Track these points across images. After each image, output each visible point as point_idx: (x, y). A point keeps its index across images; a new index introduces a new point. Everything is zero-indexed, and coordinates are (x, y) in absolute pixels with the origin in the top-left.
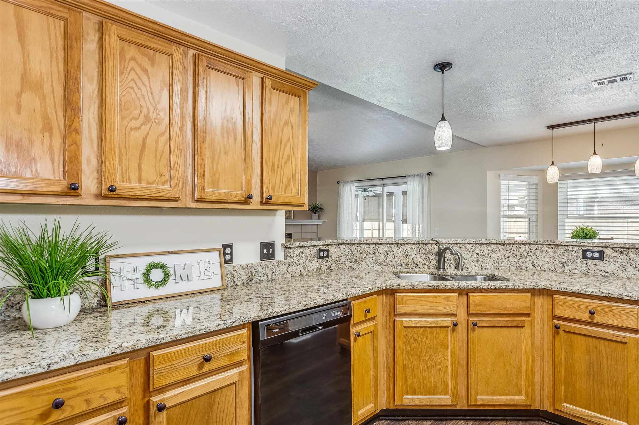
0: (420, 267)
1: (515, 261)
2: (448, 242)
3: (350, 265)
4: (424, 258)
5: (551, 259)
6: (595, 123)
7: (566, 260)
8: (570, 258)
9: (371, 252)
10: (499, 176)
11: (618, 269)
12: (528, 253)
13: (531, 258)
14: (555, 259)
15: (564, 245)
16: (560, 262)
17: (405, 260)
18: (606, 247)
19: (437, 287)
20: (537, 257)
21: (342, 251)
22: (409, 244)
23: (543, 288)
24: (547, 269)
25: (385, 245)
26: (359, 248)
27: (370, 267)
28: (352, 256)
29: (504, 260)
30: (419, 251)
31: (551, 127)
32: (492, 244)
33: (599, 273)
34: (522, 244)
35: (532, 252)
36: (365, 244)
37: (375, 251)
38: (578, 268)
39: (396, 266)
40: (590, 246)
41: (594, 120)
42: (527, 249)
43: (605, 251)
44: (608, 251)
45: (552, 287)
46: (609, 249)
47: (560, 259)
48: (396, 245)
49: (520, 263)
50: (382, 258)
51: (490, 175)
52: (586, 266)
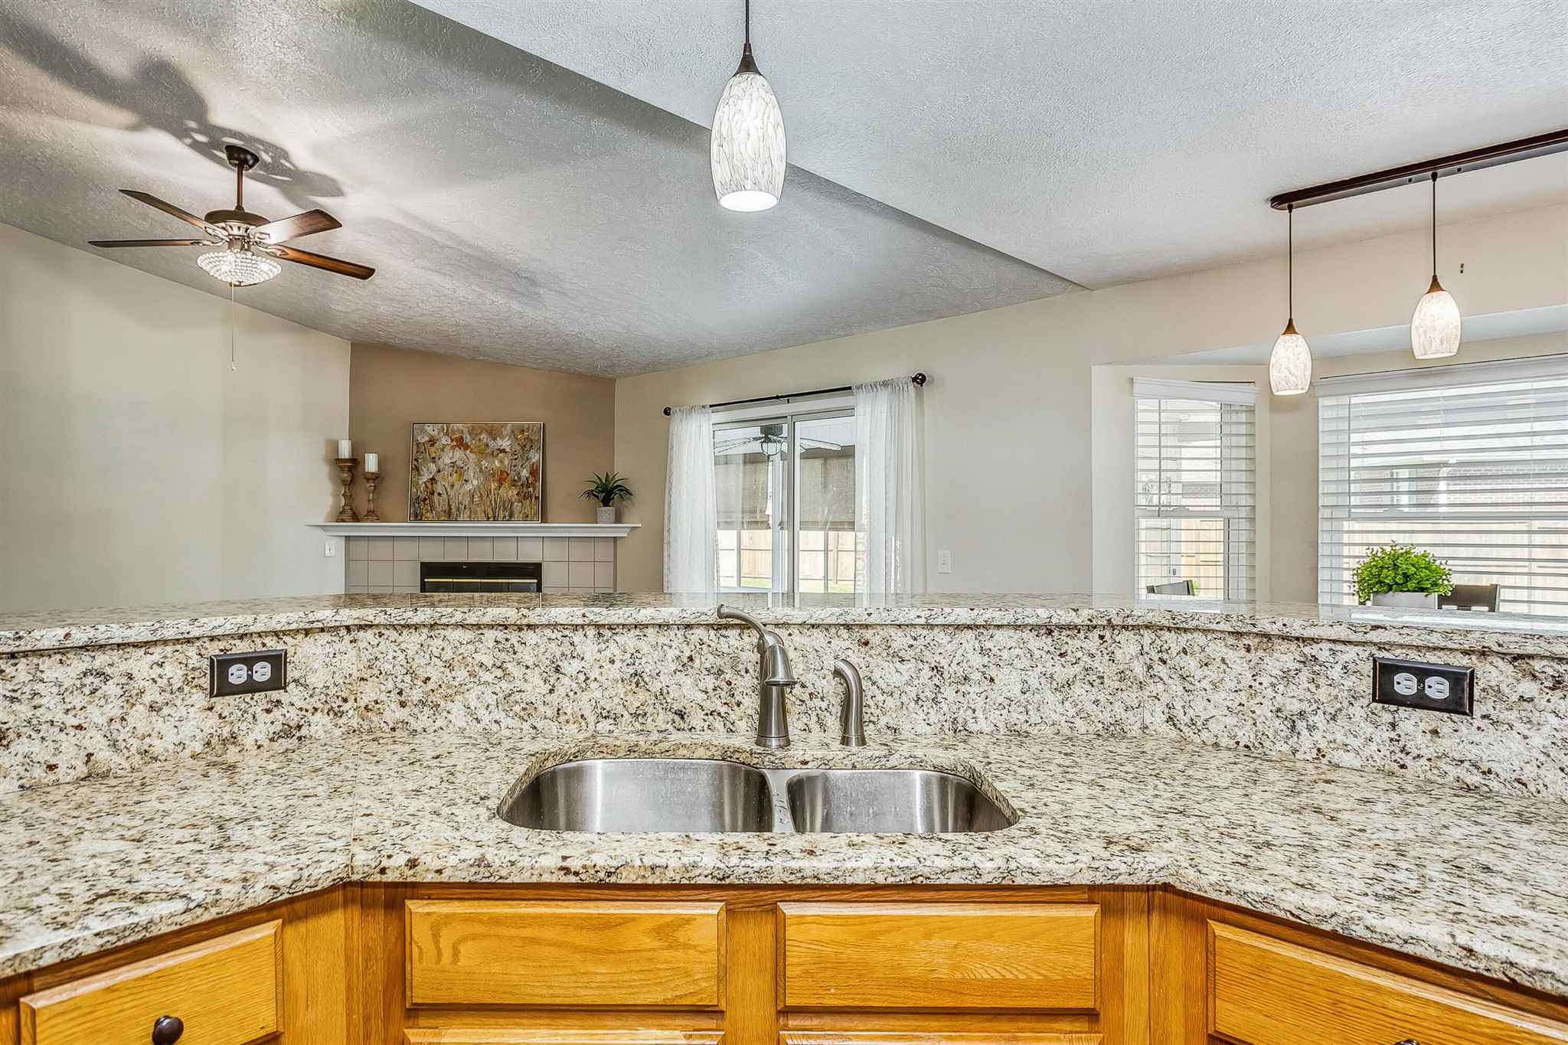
0: (694, 723)
1: (1096, 702)
2: (813, 622)
3: (402, 714)
4: (710, 687)
5: (1243, 697)
6: (1434, 177)
7: (1305, 706)
8: (1323, 694)
9: (488, 661)
10: (1131, 381)
11: (1543, 758)
12: (1150, 667)
13: (1160, 686)
14: (1259, 699)
15: (1297, 639)
16: (1279, 710)
17: (630, 697)
18: (1484, 653)
19: (609, 874)
20: (1186, 684)
21: (365, 656)
22: (647, 626)
23: (1161, 881)
24: (1224, 741)
25: (548, 632)
26: (438, 642)
27: (482, 724)
28: (408, 678)
29: (1052, 698)
30: (691, 659)
31: (1286, 200)
32: (999, 627)
33: (1453, 772)
34: (1125, 627)
35: (1165, 663)
36: (457, 625)
37: (503, 656)
38: (1355, 743)
39: (591, 719)
40: (1410, 647)
41: (1433, 167)
42: (1146, 649)
43: (1479, 674)
44: (1491, 674)
45: (1204, 881)
46: (1500, 663)
47: (1279, 697)
48: (591, 632)
49: (1118, 707)
50: (534, 687)
51: (1102, 380)
52: (1393, 735)
